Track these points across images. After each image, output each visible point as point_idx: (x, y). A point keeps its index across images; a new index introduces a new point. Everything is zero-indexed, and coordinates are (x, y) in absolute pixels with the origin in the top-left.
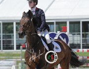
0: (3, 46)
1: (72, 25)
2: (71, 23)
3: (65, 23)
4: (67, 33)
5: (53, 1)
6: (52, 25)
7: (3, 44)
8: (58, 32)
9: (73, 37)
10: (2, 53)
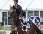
0: (8, 23)
1: (42, 13)
2: (41, 12)
3: (39, 12)
4: (39, 17)
5: (33, 1)
6: (32, 13)
7: (8, 22)
8: (35, 16)
9: (42, 19)
10: (8, 26)
